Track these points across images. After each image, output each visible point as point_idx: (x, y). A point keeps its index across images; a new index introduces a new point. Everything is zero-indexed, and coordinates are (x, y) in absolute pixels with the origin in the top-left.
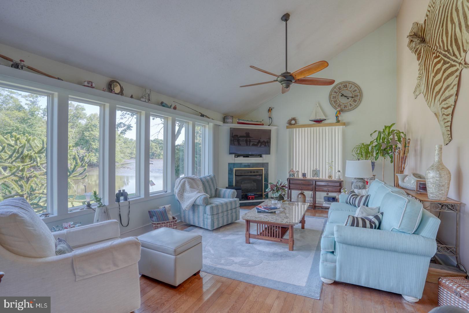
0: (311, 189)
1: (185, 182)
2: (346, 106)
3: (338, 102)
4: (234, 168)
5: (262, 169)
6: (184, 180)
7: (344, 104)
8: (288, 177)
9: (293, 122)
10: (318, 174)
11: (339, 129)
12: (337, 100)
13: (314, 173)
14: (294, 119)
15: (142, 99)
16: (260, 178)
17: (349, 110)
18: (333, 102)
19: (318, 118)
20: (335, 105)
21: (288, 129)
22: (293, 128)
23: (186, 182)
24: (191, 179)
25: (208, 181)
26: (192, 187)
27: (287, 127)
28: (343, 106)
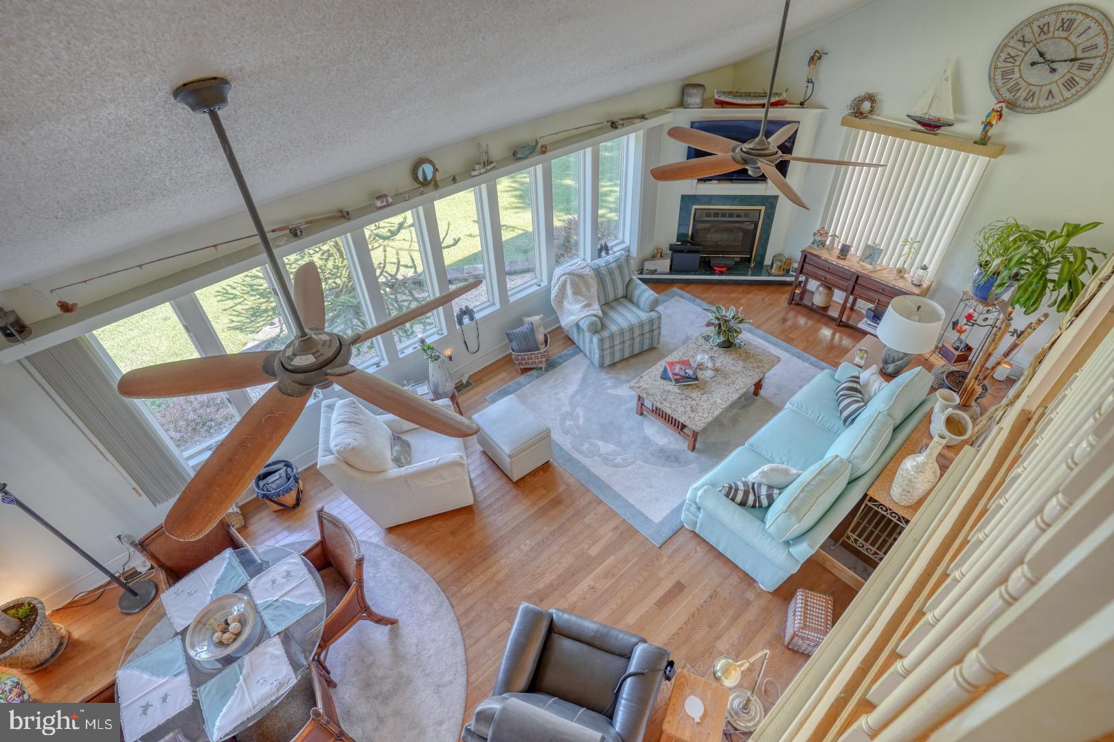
0: (845, 288)
1: (565, 282)
2: (1034, 94)
3: (1017, 75)
4: (693, 205)
5: (760, 210)
6: (565, 277)
7: (1031, 87)
8: (805, 247)
9: (866, 106)
10: (875, 259)
11: (973, 164)
12: (1016, 69)
13: (868, 253)
14: (871, 98)
15: (473, 173)
16: (752, 227)
17: (1037, 110)
18: (999, 72)
19: (934, 113)
20: (1000, 82)
21: (846, 128)
22: (859, 128)
23: (568, 283)
24: (577, 275)
25: (611, 273)
26: (576, 292)
27: (844, 122)
28: (1027, 91)
